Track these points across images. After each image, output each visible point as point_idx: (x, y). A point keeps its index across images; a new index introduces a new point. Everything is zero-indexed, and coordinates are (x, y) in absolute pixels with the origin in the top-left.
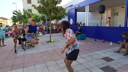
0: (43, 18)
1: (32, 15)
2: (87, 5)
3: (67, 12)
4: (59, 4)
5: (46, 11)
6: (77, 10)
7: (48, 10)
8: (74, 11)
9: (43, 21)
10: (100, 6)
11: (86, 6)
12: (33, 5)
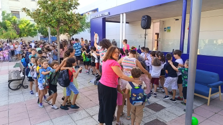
0: (43, 29)
1: (21, 22)
2: (123, 14)
3: (88, 21)
4: (74, 9)
5: (51, 21)
6: (106, 20)
7: (55, 20)
8: (101, 20)
9: (42, 34)
10: (144, 17)
11: (121, 15)
12: (24, 9)
